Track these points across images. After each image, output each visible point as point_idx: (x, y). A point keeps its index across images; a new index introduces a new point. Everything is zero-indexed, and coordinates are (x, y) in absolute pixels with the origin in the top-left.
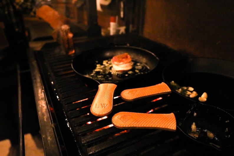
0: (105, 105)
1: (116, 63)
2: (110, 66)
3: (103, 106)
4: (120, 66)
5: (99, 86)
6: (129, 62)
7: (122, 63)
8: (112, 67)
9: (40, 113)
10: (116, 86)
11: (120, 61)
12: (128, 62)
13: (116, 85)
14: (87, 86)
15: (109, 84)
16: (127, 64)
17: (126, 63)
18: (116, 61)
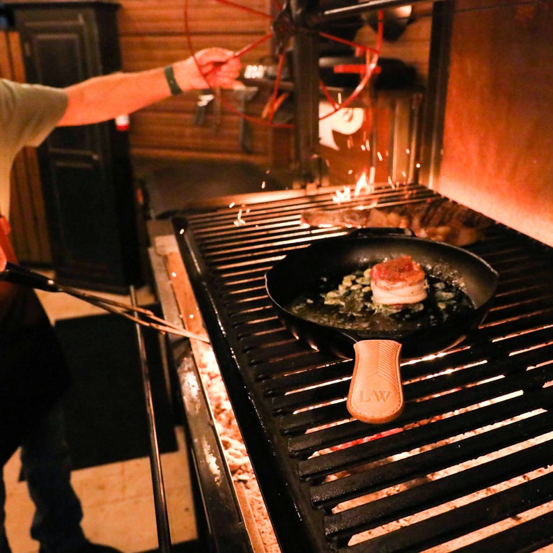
0: (385, 395)
1: (383, 283)
2: (366, 290)
3: (380, 396)
4: (393, 292)
5: (355, 346)
6: (420, 282)
7: (400, 284)
8: (370, 294)
9: (186, 399)
10: (401, 345)
11: (394, 280)
12: (416, 281)
13: (400, 342)
14: (297, 338)
15: (380, 341)
16: (416, 288)
17: (410, 285)
18: (382, 279)
